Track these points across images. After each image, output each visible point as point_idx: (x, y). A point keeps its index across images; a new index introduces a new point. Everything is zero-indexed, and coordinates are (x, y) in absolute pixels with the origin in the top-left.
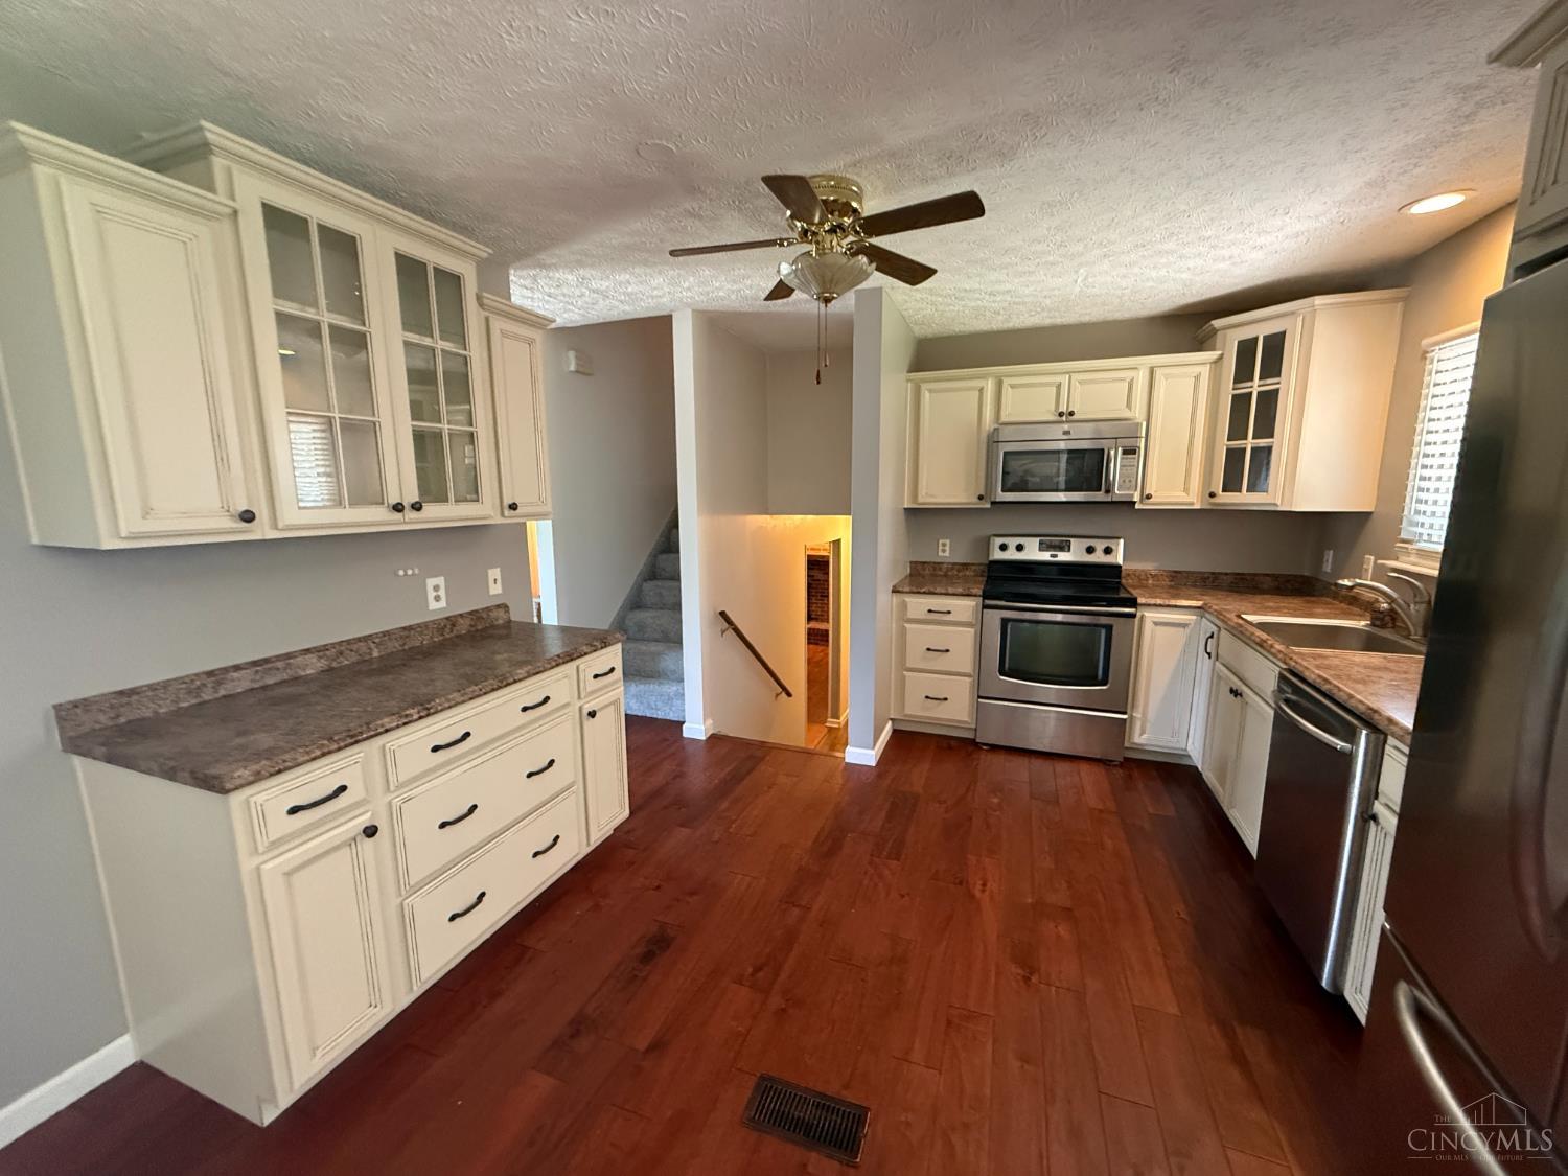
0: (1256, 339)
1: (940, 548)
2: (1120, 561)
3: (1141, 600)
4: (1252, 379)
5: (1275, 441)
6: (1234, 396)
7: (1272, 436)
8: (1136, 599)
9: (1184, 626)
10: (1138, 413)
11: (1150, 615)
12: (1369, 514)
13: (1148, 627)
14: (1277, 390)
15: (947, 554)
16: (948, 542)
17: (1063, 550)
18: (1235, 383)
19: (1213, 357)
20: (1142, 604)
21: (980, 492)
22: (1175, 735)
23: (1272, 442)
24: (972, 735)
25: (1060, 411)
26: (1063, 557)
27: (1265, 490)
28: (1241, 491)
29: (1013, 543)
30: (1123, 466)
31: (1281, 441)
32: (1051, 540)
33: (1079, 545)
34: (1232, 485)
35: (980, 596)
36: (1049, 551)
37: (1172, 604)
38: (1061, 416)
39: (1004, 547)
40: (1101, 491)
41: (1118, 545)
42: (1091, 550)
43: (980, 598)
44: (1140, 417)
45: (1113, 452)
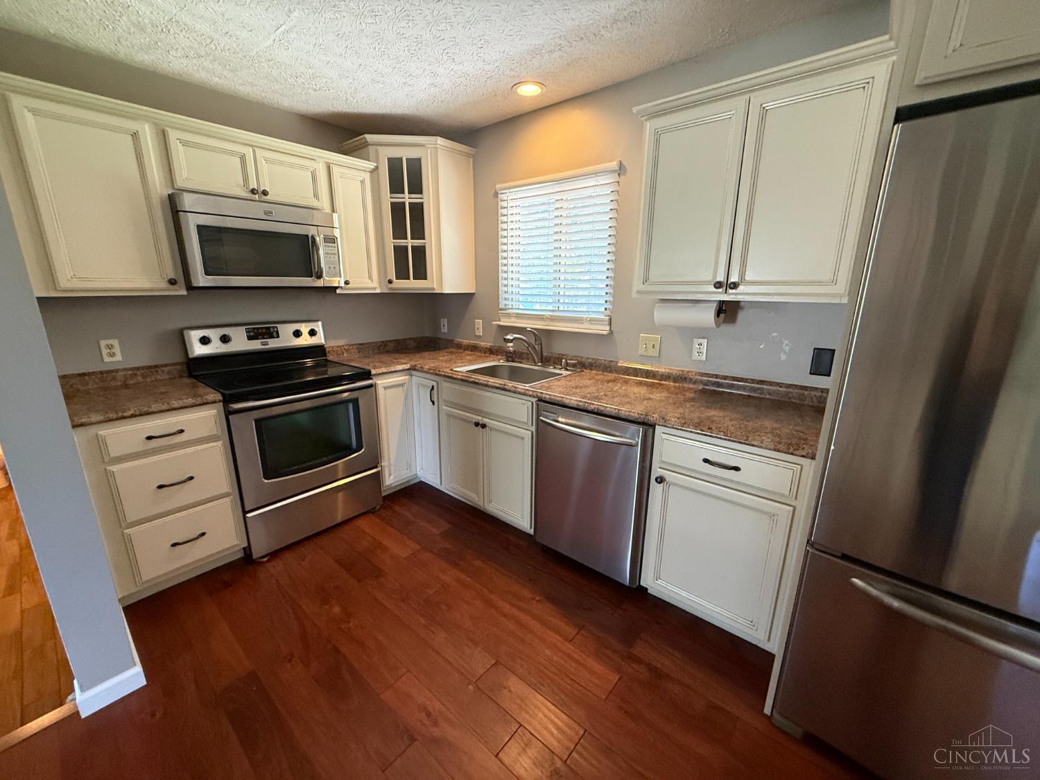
0: (401, 159)
1: (105, 351)
2: (323, 341)
3: (373, 372)
4: (403, 193)
5: (426, 242)
6: (392, 204)
7: (424, 239)
8: (370, 372)
9: (402, 385)
10: (325, 204)
11: (381, 382)
12: (472, 294)
13: (381, 392)
14: (422, 204)
15: (119, 357)
16: (115, 342)
17: (272, 337)
18: (391, 193)
19: (373, 167)
20: (375, 375)
21: (172, 276)
22: (409, 467)
23: (425, 243)
24: (240, 555)
25: (251, 188)
26: (273, 344)
27: (425, 278)
28: (409, 279)
29: (214, 334)
30: (327, 253)
31: (430, 242)
32: (254, 328)
33: (286, 331)
34: (402, 273)
35: (220, 401)
36: (258, 339)
37: (393, 370)
38: (255, 194)
39: (205, 341)
40: (312, 277)
41: (319, 327)
42: (297, 334)
43: (222, 403)
44: (327, 209)
45: (318, 239)
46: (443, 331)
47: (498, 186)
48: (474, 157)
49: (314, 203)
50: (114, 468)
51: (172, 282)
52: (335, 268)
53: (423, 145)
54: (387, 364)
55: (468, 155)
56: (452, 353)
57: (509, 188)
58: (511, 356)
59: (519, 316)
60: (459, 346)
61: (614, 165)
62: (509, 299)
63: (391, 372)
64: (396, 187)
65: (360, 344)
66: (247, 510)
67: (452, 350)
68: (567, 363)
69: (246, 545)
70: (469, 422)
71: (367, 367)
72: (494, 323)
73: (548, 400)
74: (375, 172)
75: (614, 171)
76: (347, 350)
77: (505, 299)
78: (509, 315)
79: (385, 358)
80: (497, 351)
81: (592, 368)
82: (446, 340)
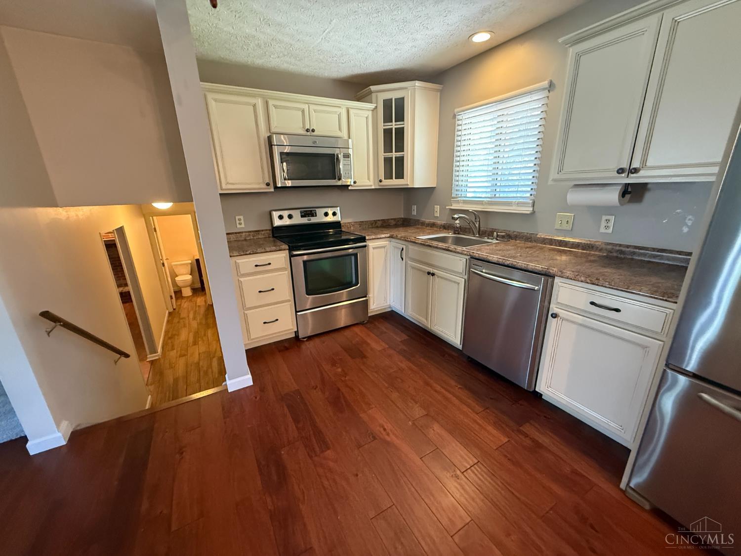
0: (392, 99)
1: (238, 222)
2: (340, 219)
3: (367, 238)
4: (392, 122)
6: (384, 130)
7: (403, 151)
8: (365, 237)
9: (384, 247)
10: (345, 135)
11: (371, 244)
13: (371, 250)
14: (403, 128)
15: (243, 226)
16: (242, 217)
17: (313, 216)
18: (384, 123)
19: (374, 107)
20: (368, 240)
21: (267, 181)
22: (385, 299)
23: (404, 154)
24: (293, 335)
25: (306, 128)
26: (314, 220)
27: (403, 178)
28: (392, 178)
29: (285, 214)
30: (345, 165)
31: (407, 154)
32: (304, 211)
33: (320, 212)
34: (388, 176)
35: (287, 250)
36: (305, 217)
37: (379, 237)
38: (308, 132)
39: (281, 217)
40: (335, 179)
41: (338, 210)
42: (326, 214)
43: (288, 251)
44: (346, 137)
45: (340, 156)
46: (413, 214)
47: (456, 110)
48: (441, 91)
49: (339, 134)
50: (242, 279)
51: (268, 184)
52: (348, 173)
53: (406, 88)
54: (375, 234)
55: (437, 90)
56: (418, 228)
57: (463, 111)
58: (457, 230)
59: (465, 202)
60: (423, 224)
61: (545, 84)
62: (459, 190)
63: (378, 238)
64: (387, 119)
65: (361, 222)
66: (297, 310)
67: (418, 226)
68: (498, 236)
69: (296, 330)
70: (424, 272)
71: (363, 235)
72: (447, 207)
73: (477, 257)
74: (375, 111)
75: (544, 89)
76: (353, 225)
77: (457, 190)
78: (458, 202)
79: (374, 230)
80: (448, 227)
81: (517, 239)
82: (415, 220)
